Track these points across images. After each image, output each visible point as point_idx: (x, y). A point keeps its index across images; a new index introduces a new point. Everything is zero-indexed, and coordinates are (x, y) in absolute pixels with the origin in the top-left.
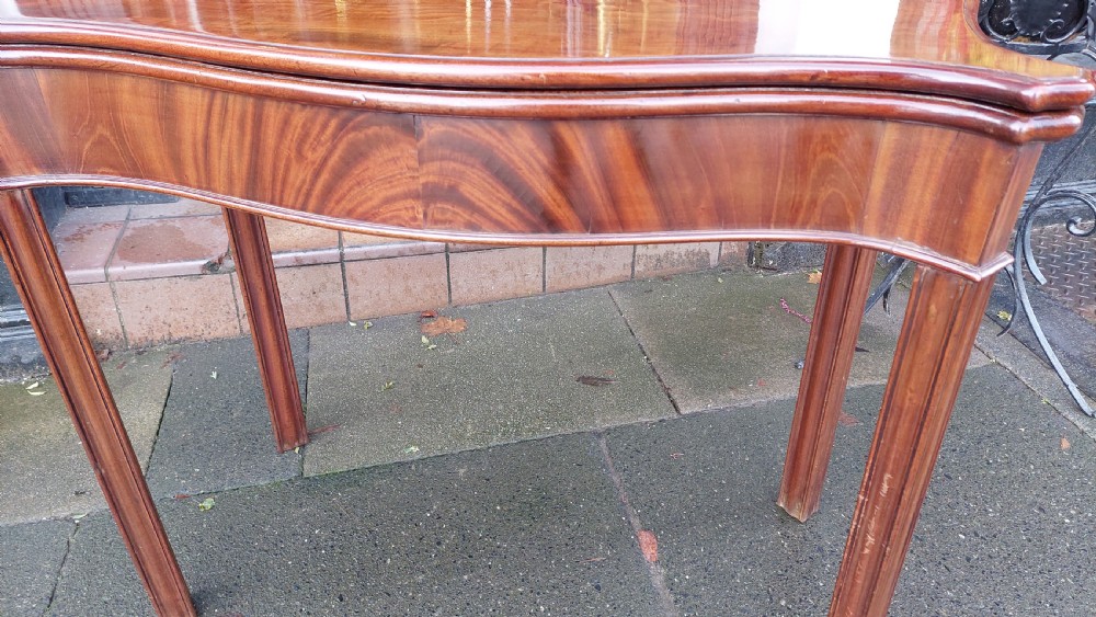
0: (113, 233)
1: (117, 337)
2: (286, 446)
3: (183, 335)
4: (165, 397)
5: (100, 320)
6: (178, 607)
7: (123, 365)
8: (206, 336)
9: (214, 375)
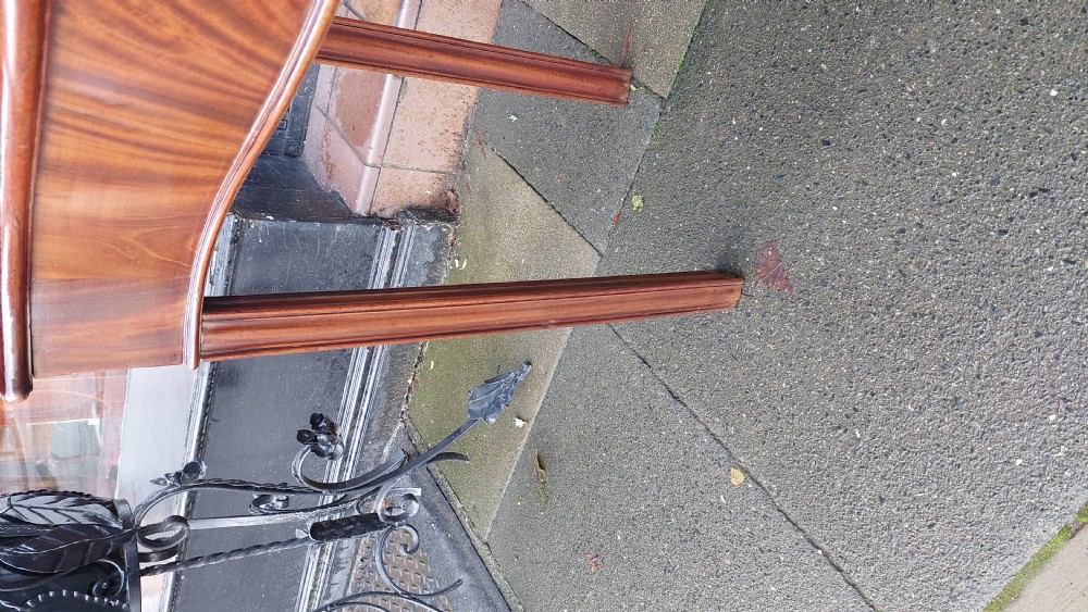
0: (334, 136)
1: (440, 179)
2: (623, 98)
3: (461, 122)
4: (514, 173)
5: (417, 188)
6: (721, 293)
7: (468, 188)
8: (471, 102)
9: (514, 118)
